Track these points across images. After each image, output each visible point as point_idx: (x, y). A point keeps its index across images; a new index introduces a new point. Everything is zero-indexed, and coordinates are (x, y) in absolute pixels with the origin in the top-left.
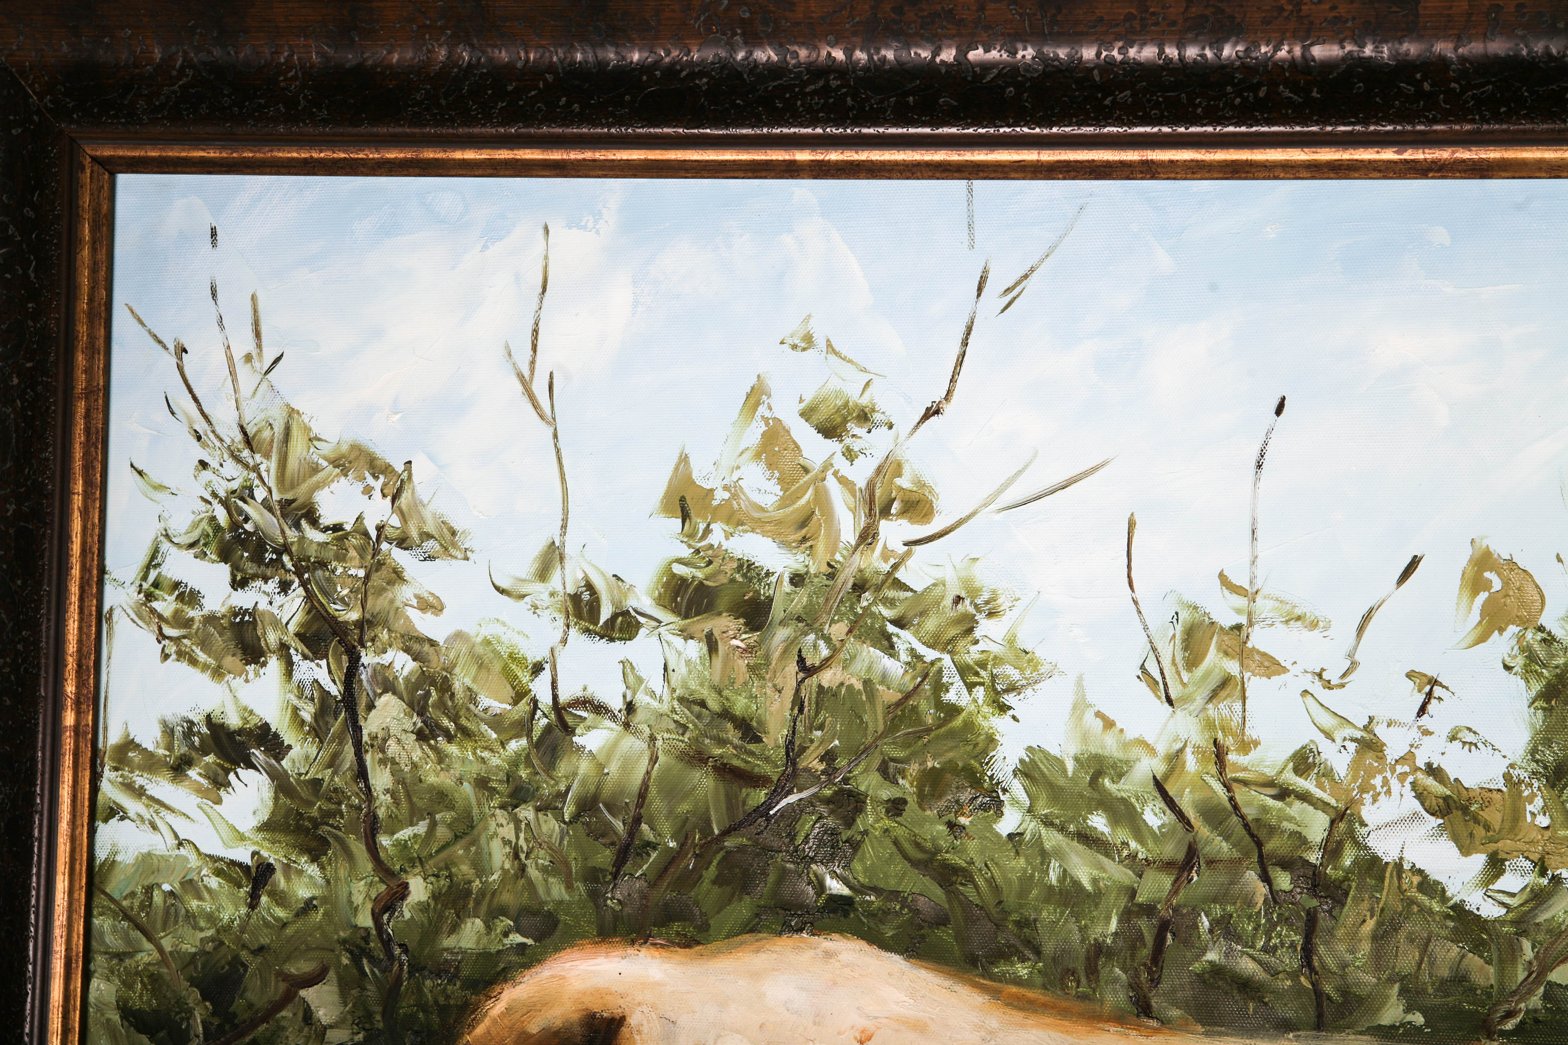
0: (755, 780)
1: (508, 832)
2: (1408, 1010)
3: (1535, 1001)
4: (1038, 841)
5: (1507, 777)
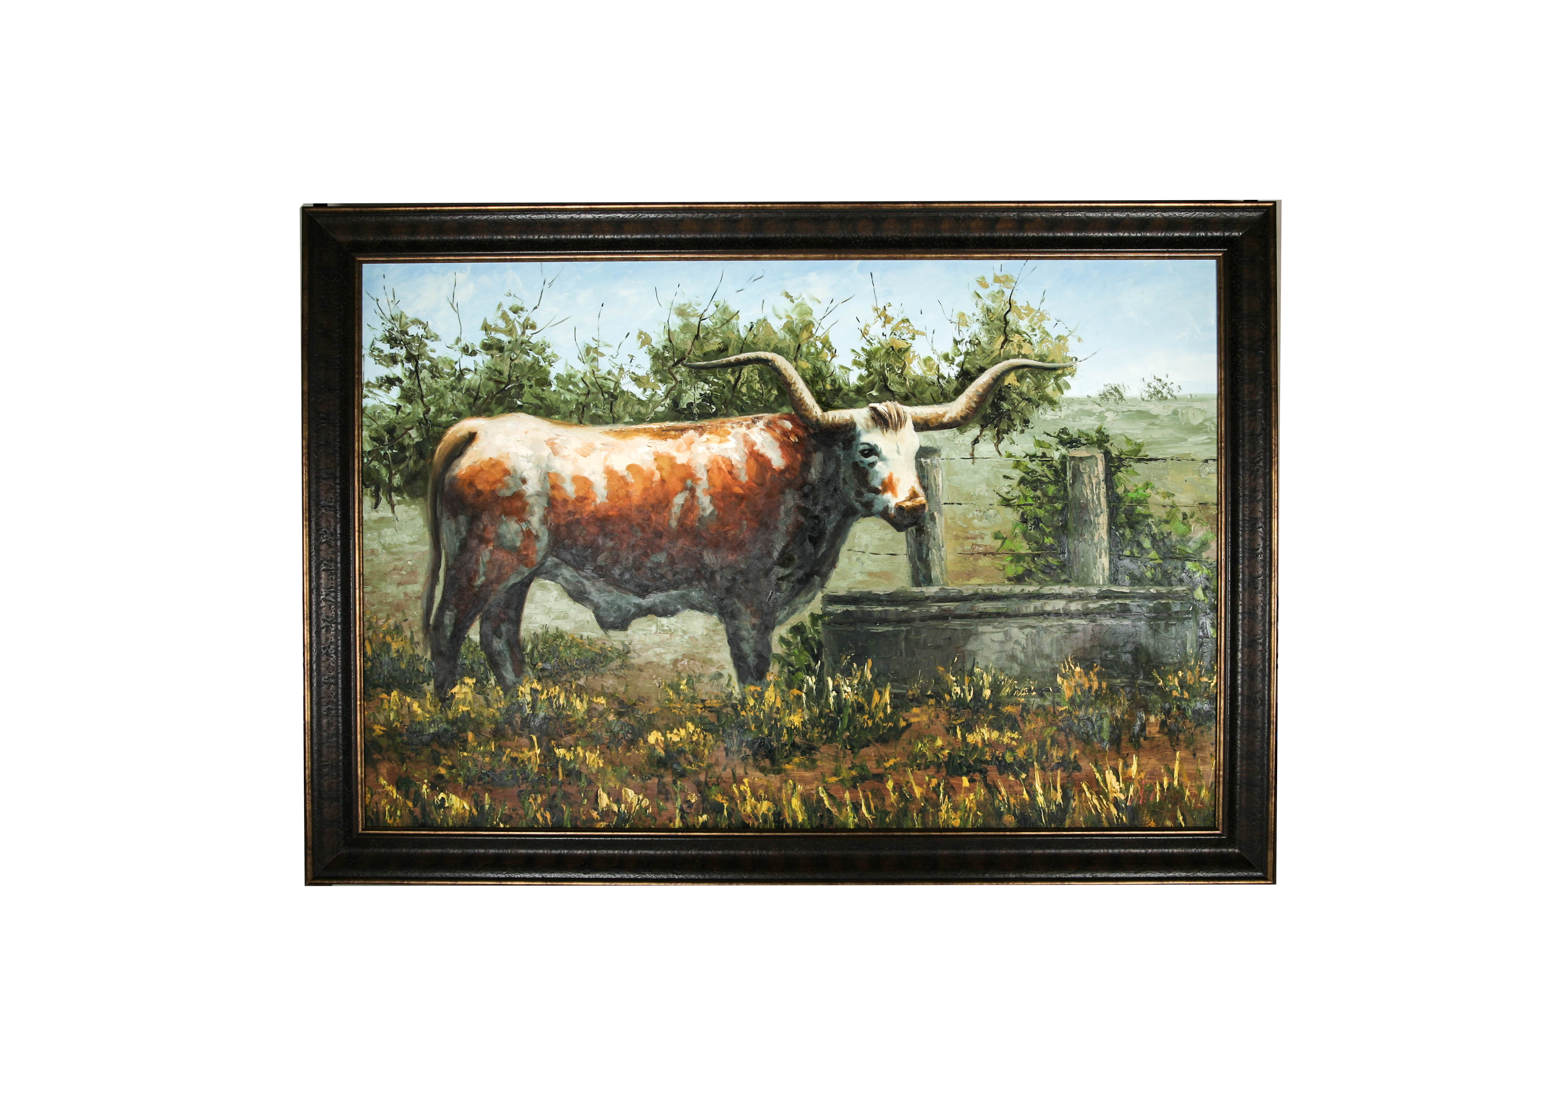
0: (502, 383)
1: (451, 396)
2: (630, 418)
3: (653, 415)
4: (559, 391)
5: (647, 373)
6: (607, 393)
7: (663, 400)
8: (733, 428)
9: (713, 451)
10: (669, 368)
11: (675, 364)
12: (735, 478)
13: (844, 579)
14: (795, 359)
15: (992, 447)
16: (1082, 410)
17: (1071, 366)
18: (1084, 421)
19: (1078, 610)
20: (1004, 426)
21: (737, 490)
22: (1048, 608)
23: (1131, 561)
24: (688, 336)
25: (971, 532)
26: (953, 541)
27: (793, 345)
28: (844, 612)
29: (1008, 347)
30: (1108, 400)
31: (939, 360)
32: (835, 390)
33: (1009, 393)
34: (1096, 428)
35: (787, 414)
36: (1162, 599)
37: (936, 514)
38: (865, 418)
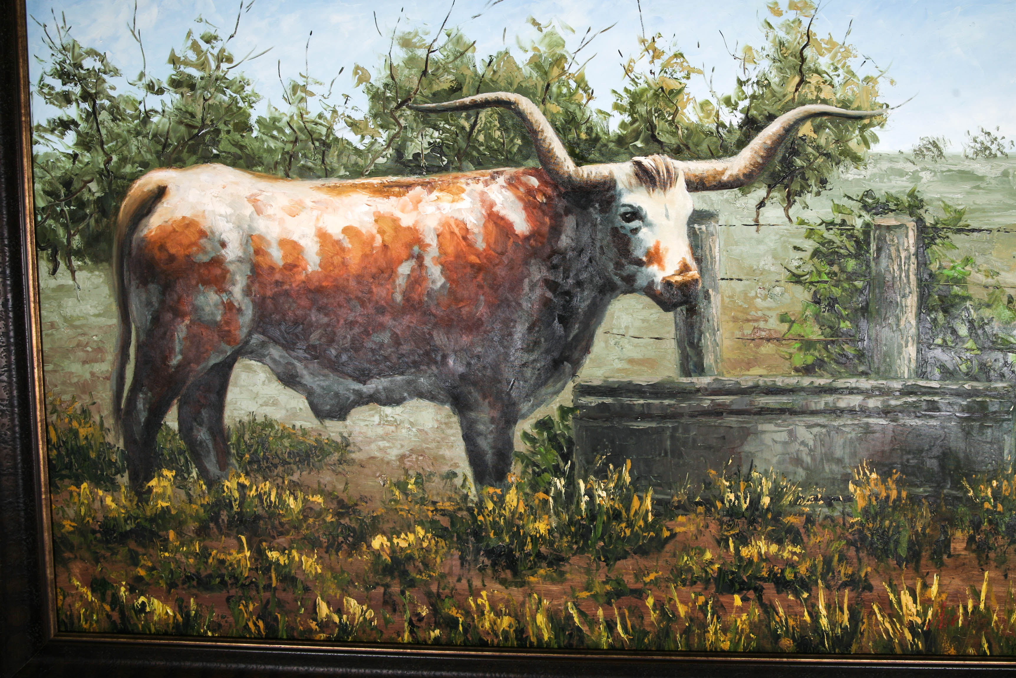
0: (194, 127)
1: (136, 143)
2: (346, 171)
3: (372, 167)
4: (261, 138)
5: (365, 117)
6: (317, 140)
7: (384, 150)
8: (468, 184)
9: (444, 212)
10: (392, 111)
11: (399, 106)
12: (470, 245)
13: (600, 367)
14: (543, 102)
15: (781, 212)
16: (892, 169)
17: (881, 115)
18: (893, 183)
19: (878, 407)
20: (796, 187)
21: (473, 258)
22: (842, 404)
23: (943, 351)
24: (414, 71)
25: (753, 313)
26: (731, 324)
27: (541, 84)
28: (599, 405)
29: (804, 90)
30: (924, 156)
31: (719, 104)
32: (591, 139)
33: (803, 146)
34: (907, 191)
35: (533, 168)
36: (978, 396)
37: (710, 291)
38: (627, 174)
